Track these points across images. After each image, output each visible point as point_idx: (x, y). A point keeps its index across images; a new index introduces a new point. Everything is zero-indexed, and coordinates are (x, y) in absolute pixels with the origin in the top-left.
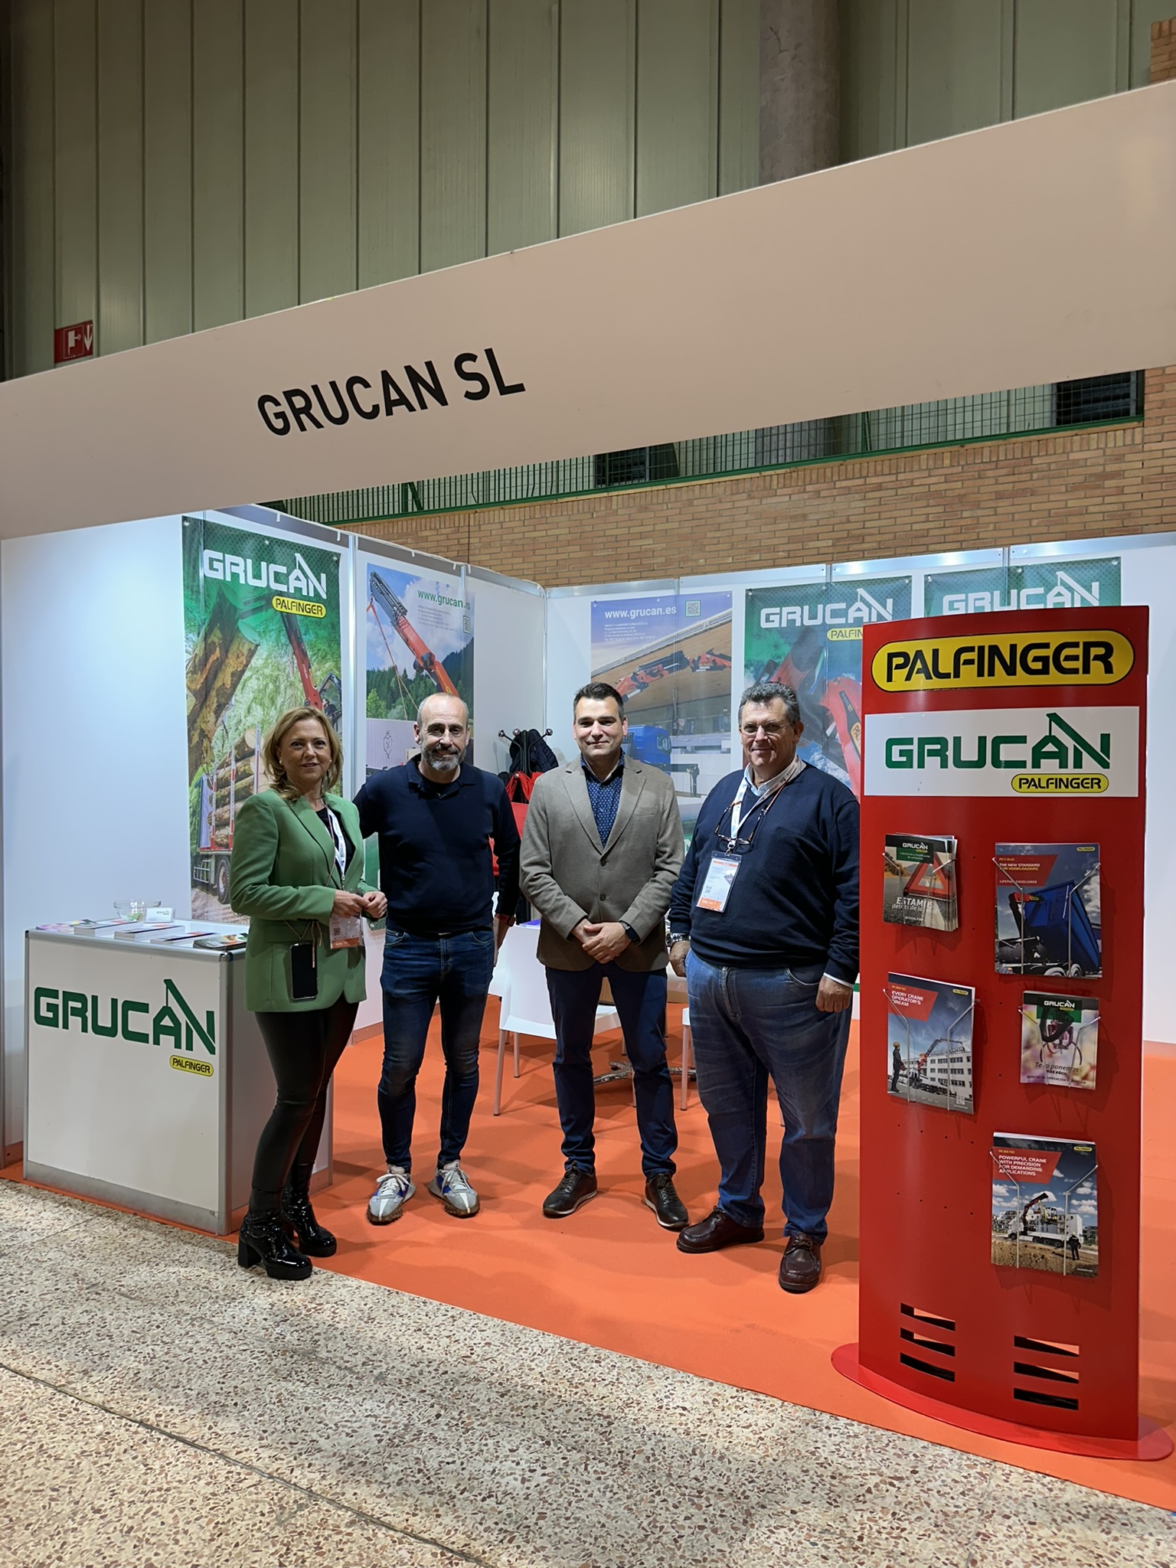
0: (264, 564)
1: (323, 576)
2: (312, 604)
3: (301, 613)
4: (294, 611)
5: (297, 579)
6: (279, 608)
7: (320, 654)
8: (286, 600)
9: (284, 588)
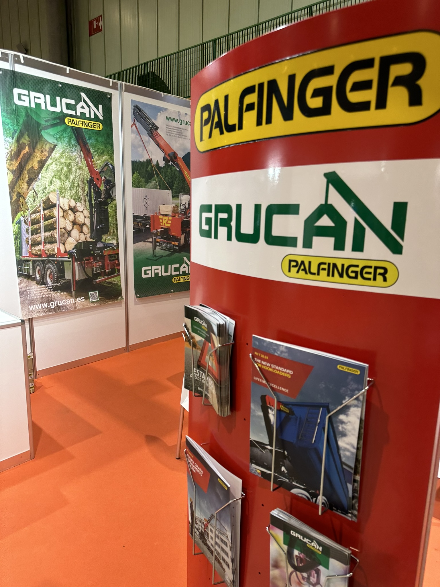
0: (58, 99)
1: (100, 107)
2: (93, 122)
3: (85, 127)
4: (81, 126)
5: (82, 107)
6: (70, 124)
7: (99, 151)
8: (75, 119)
9: (73, 113)
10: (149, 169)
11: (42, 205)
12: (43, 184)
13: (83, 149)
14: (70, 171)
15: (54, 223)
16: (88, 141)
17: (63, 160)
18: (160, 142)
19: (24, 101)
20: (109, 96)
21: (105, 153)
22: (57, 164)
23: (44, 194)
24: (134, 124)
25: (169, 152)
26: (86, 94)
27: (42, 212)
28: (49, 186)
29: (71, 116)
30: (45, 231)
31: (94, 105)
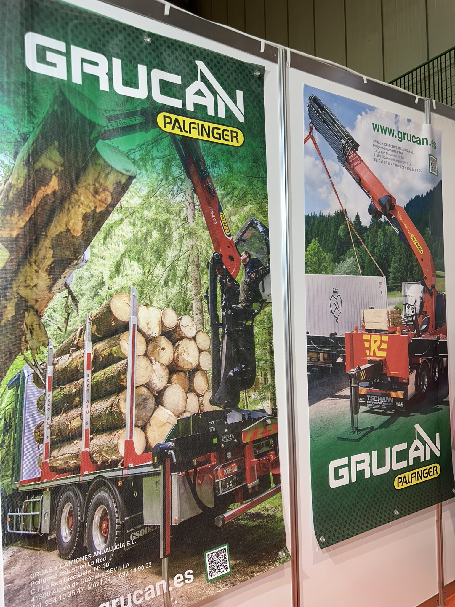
0: (142, 69)
1: (240, 94)
2: (222, 128)
3: (205, 137)
4: (194, 134)
5: (199, 93)
6: (169, 128)
7: (236, 193)
8: (181, 119)
9: (177, 103)
10: (341, 233)
11: (89, 329)
12: (96, 273)
13: (199, 189)
14: (166, 239)
15: (120, 374)
16: (210, 170)
17: (148, 214)
18: (361, 175)
19: (54, 65)
20: (258, 74)
21: (249, 197)
22: (134, 224)
23: (96, 300)
24: (310, 136)
25: (381, 196)
26: (207, 64)
27: (89, 348)
28: (111, 277)
29: (173, 110)
30: (94, 399)
31: (225, 89)
